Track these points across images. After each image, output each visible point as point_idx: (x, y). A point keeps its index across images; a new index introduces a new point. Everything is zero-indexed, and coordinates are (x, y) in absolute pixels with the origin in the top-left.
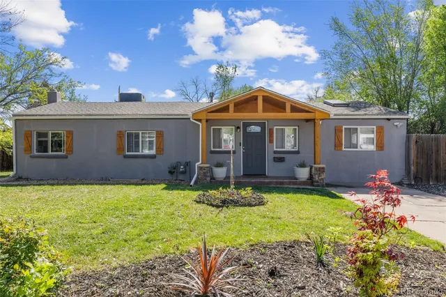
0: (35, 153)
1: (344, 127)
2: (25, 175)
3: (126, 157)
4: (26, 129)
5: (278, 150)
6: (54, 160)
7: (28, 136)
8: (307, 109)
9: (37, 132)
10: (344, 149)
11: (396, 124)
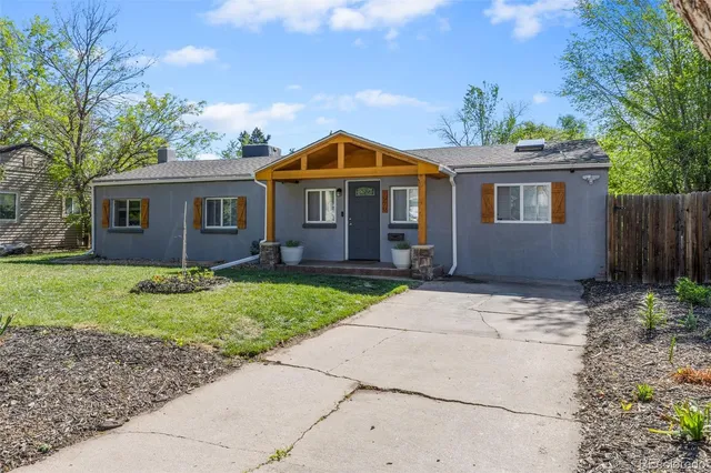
0: (114, 227)
1: (496, 185)
2: (103, 254)
3: (204, 232)
4: (105, 197)
5: (397, 222)
6: (131, 236)
7: (107, 205)
8: (406, 160)
9: (116, 201)
10: (496, 221)
11: (584, 177)
